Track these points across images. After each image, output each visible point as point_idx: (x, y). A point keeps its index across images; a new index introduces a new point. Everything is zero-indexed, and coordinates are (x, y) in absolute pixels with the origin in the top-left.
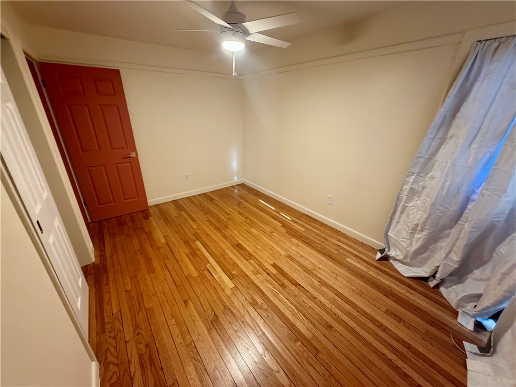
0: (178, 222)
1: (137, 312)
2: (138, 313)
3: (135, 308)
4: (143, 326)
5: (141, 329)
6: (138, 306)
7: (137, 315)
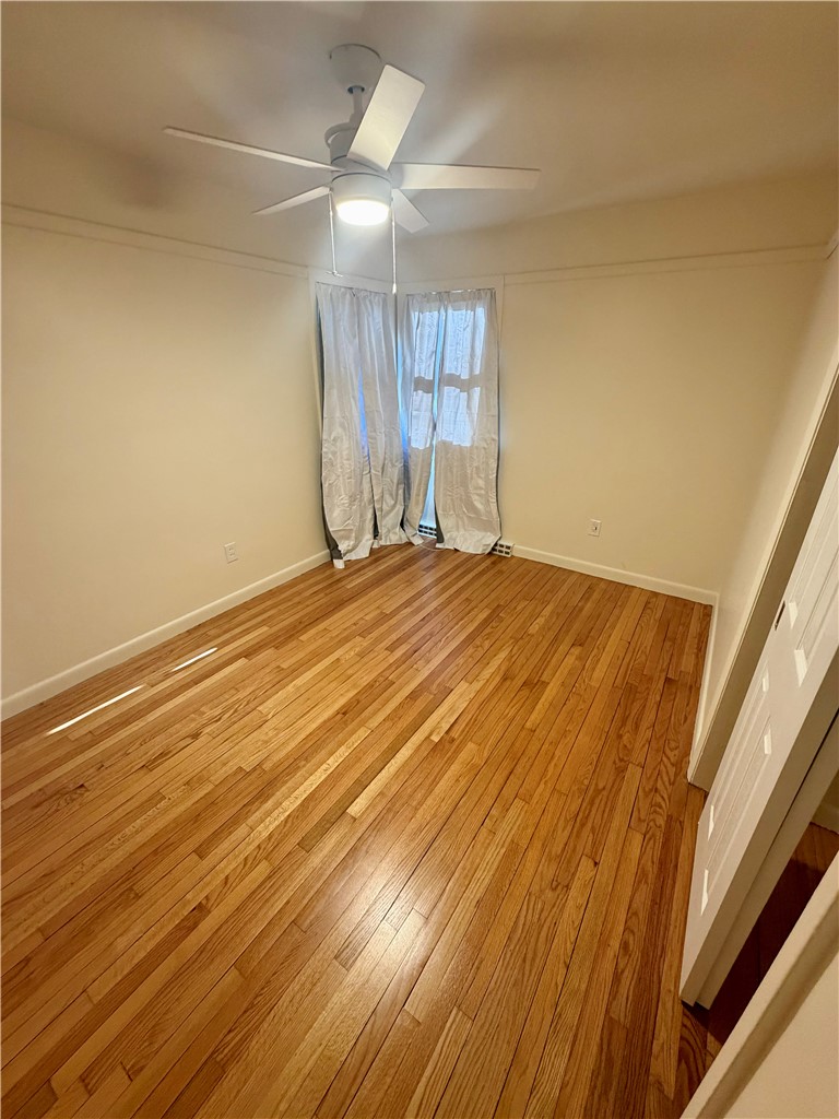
0: (228, 979)
1: (605, 793)
2: (604, 788)
3: (603, 802)
4: (610, 763)
5: (614, 763)
6: (597, 801)
7: (609, 787)
